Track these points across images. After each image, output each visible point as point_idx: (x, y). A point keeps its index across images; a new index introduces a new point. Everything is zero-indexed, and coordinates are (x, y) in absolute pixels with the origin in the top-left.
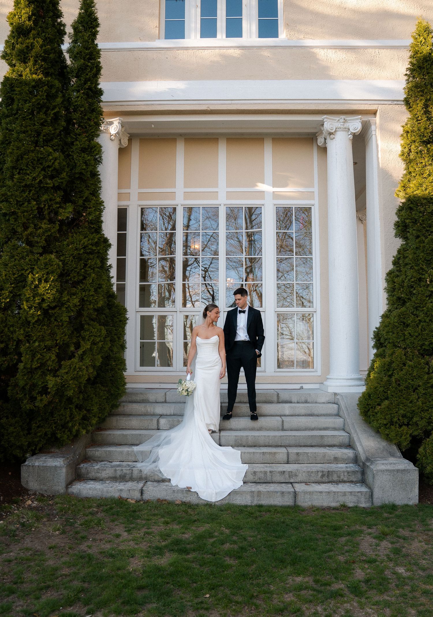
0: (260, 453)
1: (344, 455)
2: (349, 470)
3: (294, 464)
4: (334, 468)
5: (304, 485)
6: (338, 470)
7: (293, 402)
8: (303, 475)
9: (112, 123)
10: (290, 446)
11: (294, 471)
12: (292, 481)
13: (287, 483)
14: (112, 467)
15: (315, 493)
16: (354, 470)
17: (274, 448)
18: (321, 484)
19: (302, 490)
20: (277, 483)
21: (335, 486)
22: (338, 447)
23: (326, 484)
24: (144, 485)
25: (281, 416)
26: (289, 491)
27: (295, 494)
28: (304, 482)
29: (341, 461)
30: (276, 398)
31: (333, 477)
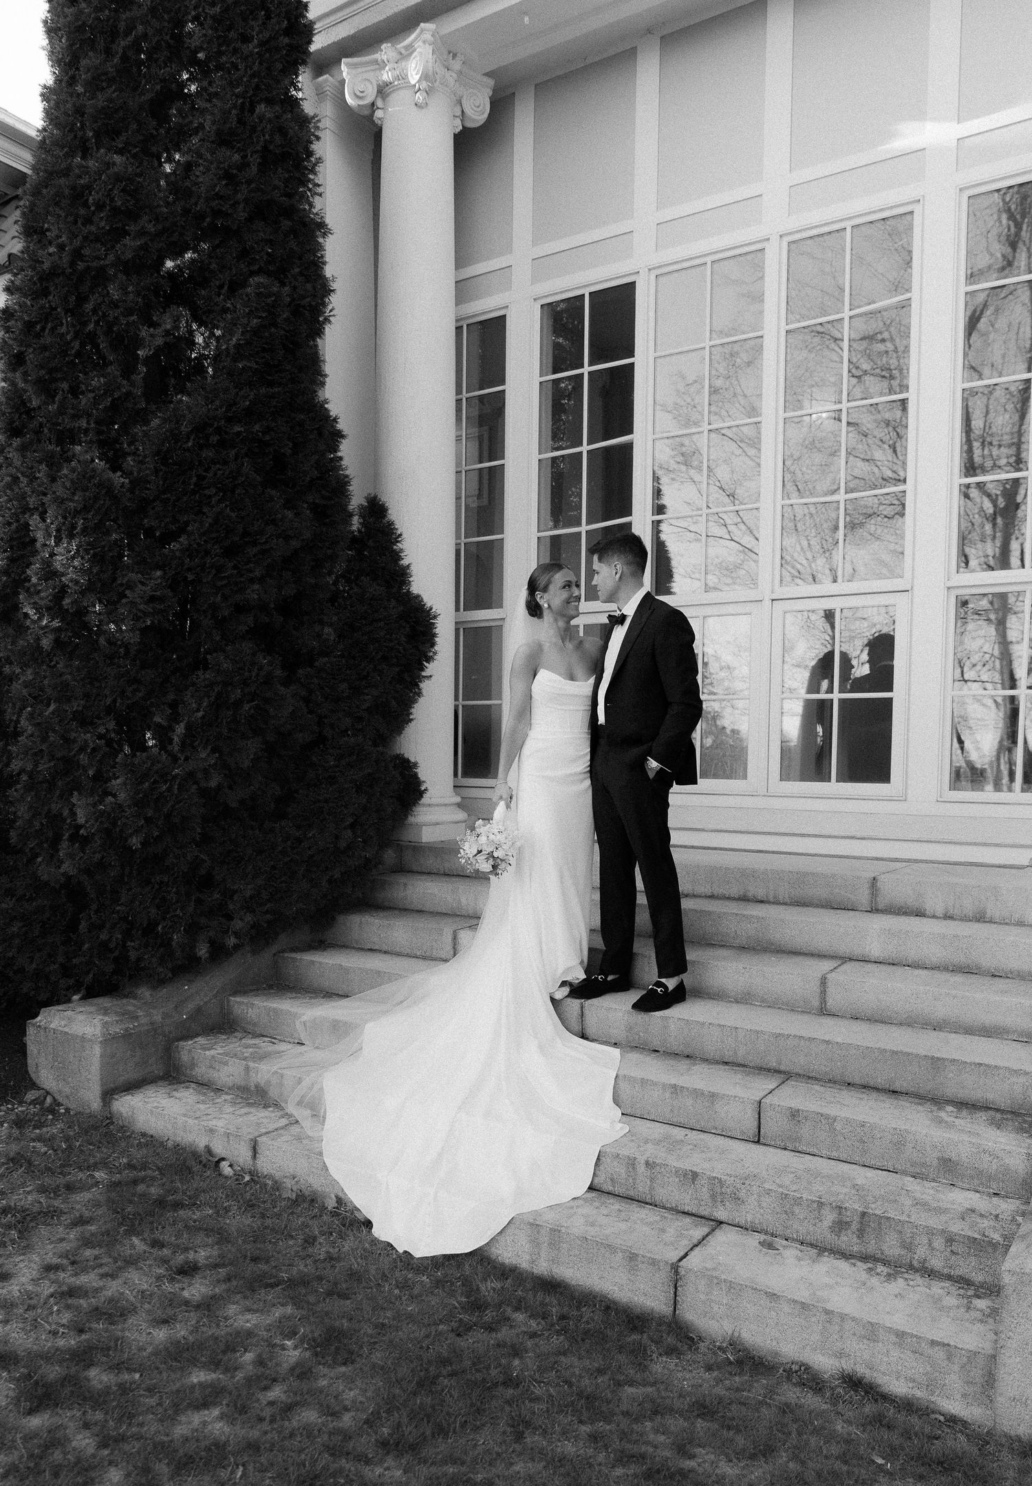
0: (664, 1086)
1: (987, 1158)
2: (956, 1227)
3: (779, 1151)
4: (908, 1202)
5: (756, 1243)
6: (909, 1216)
7: (927, 912)
8: (764, 1205)
9: (410, 49)
10: (809, 1078)
11: (730, 1180)
12: (721, 1214)
13: (703, 1221)
14: (245, 1059)
15: (750, 1291)
16: (976, 1236)
17: (739, 1076)
18: (825, 1259)
19: (709, 1265)
20: (671, 1209)
21: (874, 1281)
22: (998, 1116)
23: (843, 1265)
24: (282, 1128)
25: (851, 959)
26: (657, 1257)
27: (675, 1275)
28: (766, 1233)
29: (972, 1177)
30: (866, 892)
31: (881, 1243)
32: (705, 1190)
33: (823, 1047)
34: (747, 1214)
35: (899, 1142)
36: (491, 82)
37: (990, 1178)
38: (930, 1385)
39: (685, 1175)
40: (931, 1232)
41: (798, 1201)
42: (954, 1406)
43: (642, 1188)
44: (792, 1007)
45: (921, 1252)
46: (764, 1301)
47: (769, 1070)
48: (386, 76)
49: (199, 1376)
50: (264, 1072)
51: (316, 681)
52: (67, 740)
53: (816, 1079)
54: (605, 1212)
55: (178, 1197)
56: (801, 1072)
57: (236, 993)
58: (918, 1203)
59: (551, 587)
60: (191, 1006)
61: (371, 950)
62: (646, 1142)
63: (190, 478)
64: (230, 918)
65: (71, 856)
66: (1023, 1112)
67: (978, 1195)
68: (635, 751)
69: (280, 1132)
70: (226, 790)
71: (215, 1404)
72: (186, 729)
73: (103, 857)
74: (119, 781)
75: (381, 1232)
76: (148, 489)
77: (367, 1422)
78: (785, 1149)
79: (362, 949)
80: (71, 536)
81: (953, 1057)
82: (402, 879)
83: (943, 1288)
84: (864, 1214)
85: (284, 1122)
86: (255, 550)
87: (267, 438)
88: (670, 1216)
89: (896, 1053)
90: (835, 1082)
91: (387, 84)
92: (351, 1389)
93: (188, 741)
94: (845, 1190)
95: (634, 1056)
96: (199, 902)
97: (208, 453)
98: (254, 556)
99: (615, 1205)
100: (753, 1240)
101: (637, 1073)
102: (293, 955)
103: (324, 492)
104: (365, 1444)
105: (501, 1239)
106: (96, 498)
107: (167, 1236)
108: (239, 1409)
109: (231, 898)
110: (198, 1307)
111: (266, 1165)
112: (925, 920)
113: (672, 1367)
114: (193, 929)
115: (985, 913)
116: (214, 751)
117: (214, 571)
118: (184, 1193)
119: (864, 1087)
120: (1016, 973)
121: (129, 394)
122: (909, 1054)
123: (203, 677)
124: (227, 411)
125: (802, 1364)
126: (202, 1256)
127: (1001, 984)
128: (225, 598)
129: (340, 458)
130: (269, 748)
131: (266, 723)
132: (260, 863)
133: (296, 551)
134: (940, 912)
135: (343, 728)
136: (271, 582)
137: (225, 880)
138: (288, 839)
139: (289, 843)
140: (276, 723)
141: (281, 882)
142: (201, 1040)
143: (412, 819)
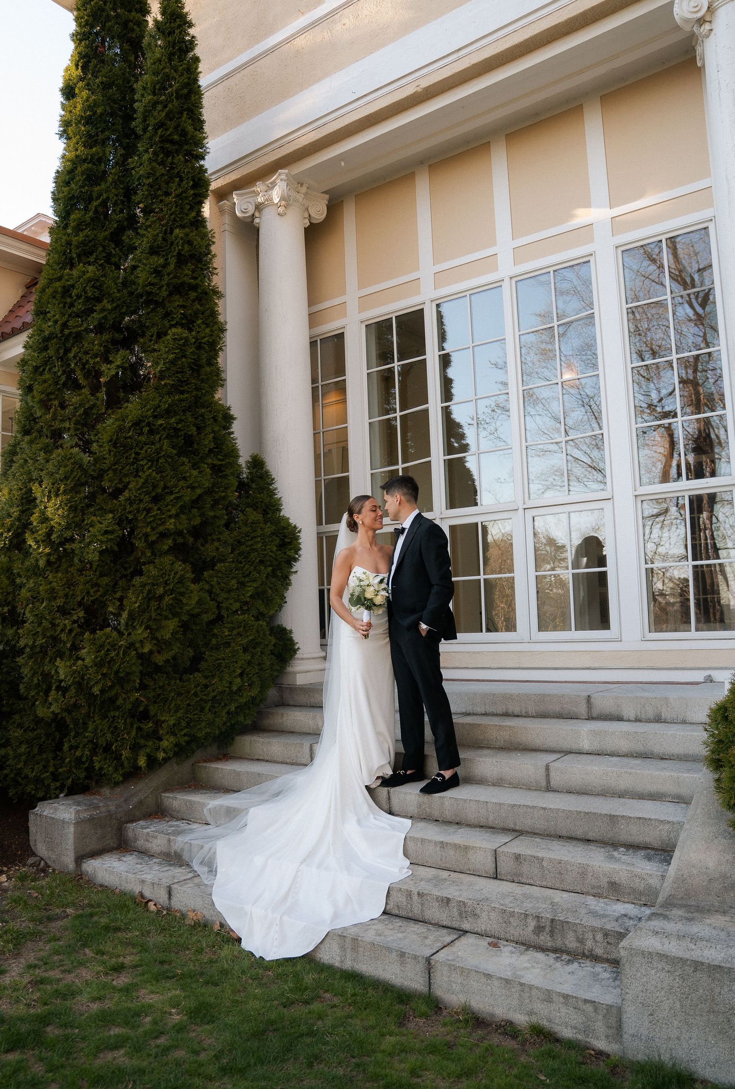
0: (437, 843)
1: (637, 880)
2: (612, 926)
3: (509, 883)
4: (585, 912)
5: (486, 944)
6: (583, 921)
7: (624, 718)
8: (492, 918)
9: (274, 184)
10: (535, 834)
11: (470, 902)
12: (466, 926)
13: (454, 931)
14: (170, 834)
15: (474, 974)
16: (623, 931)
17: (488, 835)
18: (531, 952)
19: (450, 958)
20: (435, 924)
21: (558, 965)
22: (651, 853)
23: (540, 956)
24: (189, 879)
25: (570, 752)
26: (418, 954)
27: (429, 965)
28: (494, 937)
29: (629, 894)
30: (585, 706)
31: (565, 940)
32: (455, 910)
33: (542, 812)
34: (482, 925)
35: (583, 873)
36: (327, 196)
37: (641, 894)
38: (587, 1030)
39: (443, 900)
40: (594, 930)
41: (512, 914)
42: (601, 1044)
43: (416, 911)
44: (528, 787)
45: (589, 944)
46: (484, 980)
47: (509, 830)
48: (260, 199)
49: (115, 1031)
50: (179, 842)
51: (215, 579)
52: (54, 625)
53: (539, 834)
54: (390, 927)
55: (119, 923)
56: (529, 830)
57: (165, 791)
58: (594, 914)
59: (363, 510)
60: (135, 800)
61: (258, 760)
62: (422, 880)
63: (131, 455)
64: (160, 739)
65: (56, 700)
66: (669, 849)
67: (633, 905)
68: (412, 618)
69: (187, 881)
70: (156, 654)
71: (122, 1047)
72: (129, 615)
73: (77, 700)
74: (85, 650)
75: (246, 945)
76: (105, 463)
77: (215, 1056)
78: (513, 882)
79: (252, 760)
80: (57, 495)
81: (625, 814)
82: (281, 710)
83: (603, 968)
84: (552, 920)
85: (191, 875)
86: (172, 497)
87: (180, 426)
88: (433, 929)
89: (588, 813)
90: (551, 836)
91: (261, 204)
92: (209, 1039)
93: (130, 623)
94: (544, 906)
95: (421, 825)
96: (139, 729)
97: (143, 438)
98: (171, 501)
99: (398, 923)
100: (484, 942)
101: (419, 835)
102: (205, 764)
103: (219, 456)
104: (211, 1070)
105: (322, 946)
106: (72, 471)
107: (108, 947)
108: (138, 1049)
109: (161, 726)
110: (120, 990)
111: (176, 904)
112: (622, 723)
113: (421, 1024)
114: (136, 748)
115: (661, 716)
116: (147, 627)
117: (145, 513)
118: (122, 921)
119: (570, 838)
120: (676, 756)
121: (94, 405)
122: (595, 814)
123: (137, 581)
124: (153, 412)
125: (508, 1021)
126: (128, 960)
127: (666, 764)
128: (153, 529)
129: (233, 433)
130: (185, 626)
131: (181, 609)
132: (179, 702)
133: (200, 496)
134: (632, 717)
135: (234, 609)
136: (183, 517)
137: (156, 714)
138: (199, 685)
139: (199, 688)
140: (188, 608)
141: (194, 715)
142: (142, 823)
143: (290, 669)
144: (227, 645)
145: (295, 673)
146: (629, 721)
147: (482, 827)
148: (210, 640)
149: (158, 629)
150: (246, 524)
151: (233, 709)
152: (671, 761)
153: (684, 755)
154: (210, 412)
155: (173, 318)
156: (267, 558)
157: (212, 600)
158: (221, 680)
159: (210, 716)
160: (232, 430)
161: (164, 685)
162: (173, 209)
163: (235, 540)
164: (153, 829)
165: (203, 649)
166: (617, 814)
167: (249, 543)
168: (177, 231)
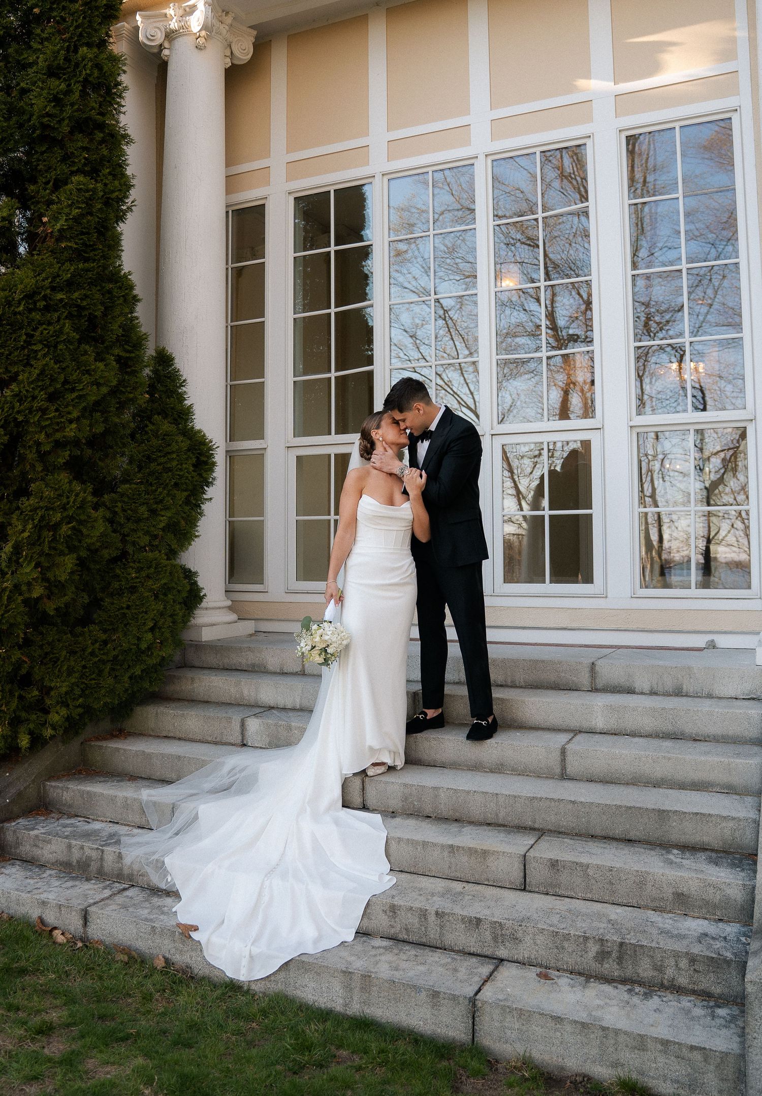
0: (443, 846)
1: (711, 890)
2: (696, 949)
3: (543, 896)
4: (655, 932)
5: (534, 975)
6: (658, 943)
7: (636, 690)
8: (538, 942)
10: (560, 833)
11: (508, 923)
12: (502, 953)
13: (487, 960)
14: (67, 837)
15: (538, 1016)
16: (714, 956)
17: (502, 835)
18: (592, 984)
19: (501, 997)
20: (459, 952)
21: (636, 1000)
22: (714, 855)
23: (607, 988)
24: (107, 898)
25: (580, 732)
26: (456, 993)
27: (473, 1007)
28: (541, 966)
29: (701, 907)
30: (587, 675)
31: (637, 968)
32: (488, 933)
33: (570, 806)
34: (524, 951)
35: (641, 881)
36: (255, 33)
37: (715, 906)
39: (470, 921)
40: (677, 955)
41: (566, 937)
43: (433, 935)
44: (537, 774)
45: (670, 972)
46: (551, 1024)
47: (526, 828)
48: (173, 25)
51: (119, 504)
53: (565, 833)
54: (405, 957)
55: (23, 963)
56: (553, 828)
57: (51, 778)
58: (663, 932)
59: (383, 424)
60: (13, 791)
61: (167, 737)
62: (433, 895)
64: (46, 712)
66: (732, 850)
67: (706, 921)
69: (106, 902)
70: (45, 600)
72: (13, 547)
78: (547, 894)
79: (159, 737)
81: (676, 808)
83: (690, 1001)
84: (621, 944)
85: (109, 892)
86: (73, 395)
87: (84, 303)
88: (459, 958)
89: (630, 808)
90: (581, 835)
91: (173, 32)
94: (603, 925)
95: (412, 822)
96: (21, 698)
97: (36, 316)
98: (73, 400)
99: (412, 952)
100: (532, 973)
101: (417, 837)
103: (126, 347)
107: (19, 999)
109: (48, 693)
111: (96, 931)
112: (635, 696)
113: (480, 1086)
114: (16, 724)
115: (682, 689)
116: (37, 565)
117: (40, 414)
118: (27, 960)
119: (605, 838)
120: (712, 737)
122: (640, 808)
123: (27, 503)
125: (585, 1075)
127: (702, 746)
128: (48, 436)
129: (137, 318)
130: (82, 563)
131: (80, 541)
132: (73, 663)
133: (104, 397)
134: (646, 689)
135: (142, 544)
136: (86, 422)
137: (43, 678)
138: (96, 641)
139: (97, 645)
140: (89, 541)
141: (91, 680)
142: (22, 822)
143: (193, 622)
144: (133, 589)
145: (200, 627)
146: (642, 693)
147: (489, 824)
148: (109, 583)
149: (48, 569)
150: (157, 437)
151: (138, 672)
152: (706, 744)
153: (723, 736)
154: (120, 288)
155: (74, 162)
156: (183, 481)
157: (115, 531)
158: (125, 635)
159: (110, 681)
160: (135, 314)
161: (53, 641)
162: (80, 21)
163: (143, 456)
164: (43, 831)
165: (100, 595)
166: (668, 809)
167: (162, 460)
168: (84, 50)
